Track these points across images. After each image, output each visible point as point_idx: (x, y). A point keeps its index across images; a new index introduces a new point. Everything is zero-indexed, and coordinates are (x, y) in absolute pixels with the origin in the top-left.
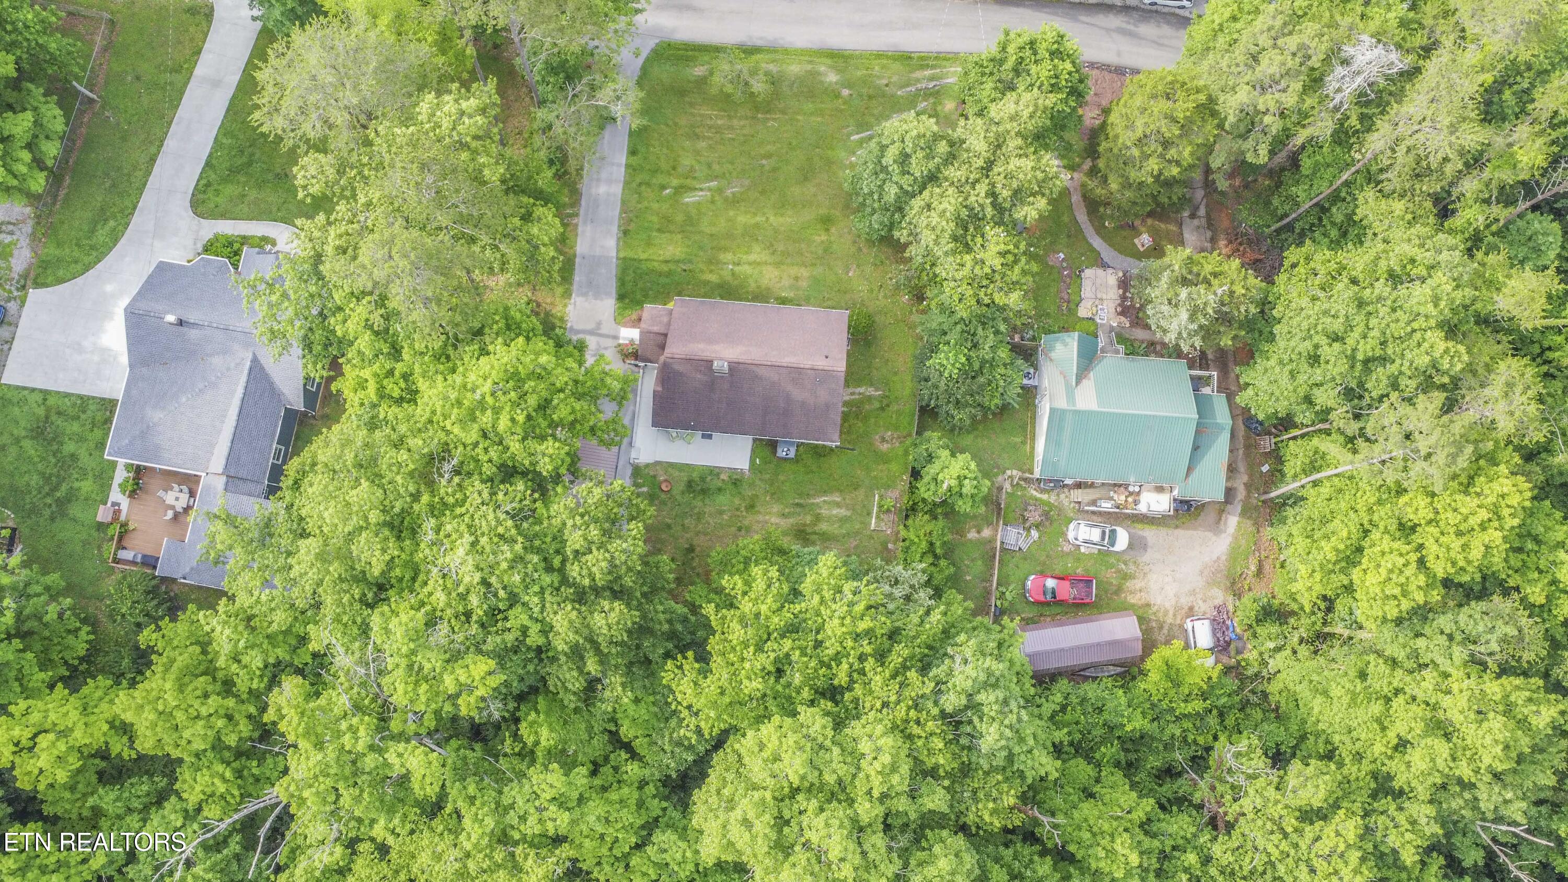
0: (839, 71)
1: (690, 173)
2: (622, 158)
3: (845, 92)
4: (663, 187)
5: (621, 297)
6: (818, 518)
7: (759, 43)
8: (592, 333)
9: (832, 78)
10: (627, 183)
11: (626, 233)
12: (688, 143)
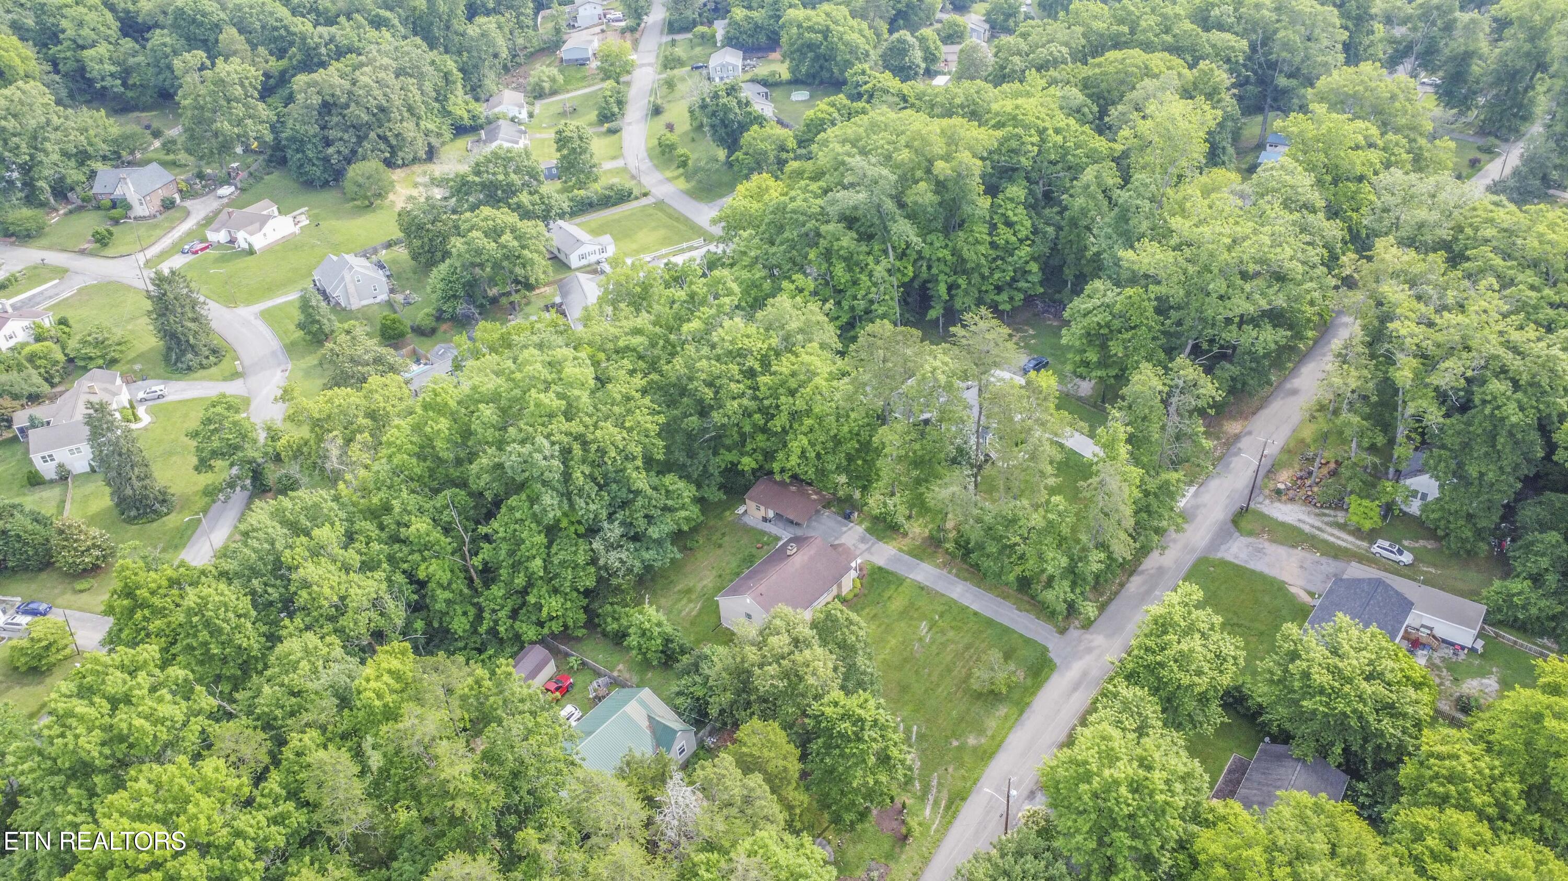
0: (975, 749)
1: (943, 632)
2: (975, 607)
3: (955, 743)
4: (941, 616)
5: (880, 568)
6: (690, 601)
7: (1025, 715)
8: (868, 549)
9: (972, 741)
10: (955, 602)
11: (922, 589)
12: (966, 641)
